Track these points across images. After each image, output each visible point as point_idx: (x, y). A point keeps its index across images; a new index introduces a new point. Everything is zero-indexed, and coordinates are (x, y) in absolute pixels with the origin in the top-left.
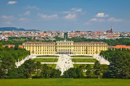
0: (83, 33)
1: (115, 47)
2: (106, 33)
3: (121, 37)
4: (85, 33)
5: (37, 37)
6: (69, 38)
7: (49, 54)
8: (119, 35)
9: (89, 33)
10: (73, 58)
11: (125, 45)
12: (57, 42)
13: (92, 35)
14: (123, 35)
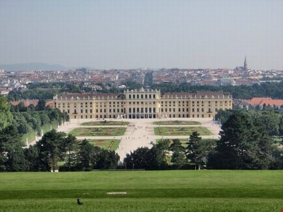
0: (186, 72)
1: (249, 102)
2: (234, 72)
3: (265, 81)
4: (190, 73)
5: (86, 82)
6: (155, 83)
7: (108, 120)
8: (261, 77)
9: (199, 72)
10: (158, 126)
11: (269, 97)
12: (125, 92)
13: (204, 77)
14: (269, 76)
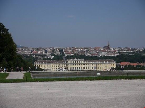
0: (80, 49)
1: (120, 64)
2: (104, 49)
4: (81, 49)
8: (118, 52)
9: (86, 49)
11: (129, 62)
12: (68, 60)
